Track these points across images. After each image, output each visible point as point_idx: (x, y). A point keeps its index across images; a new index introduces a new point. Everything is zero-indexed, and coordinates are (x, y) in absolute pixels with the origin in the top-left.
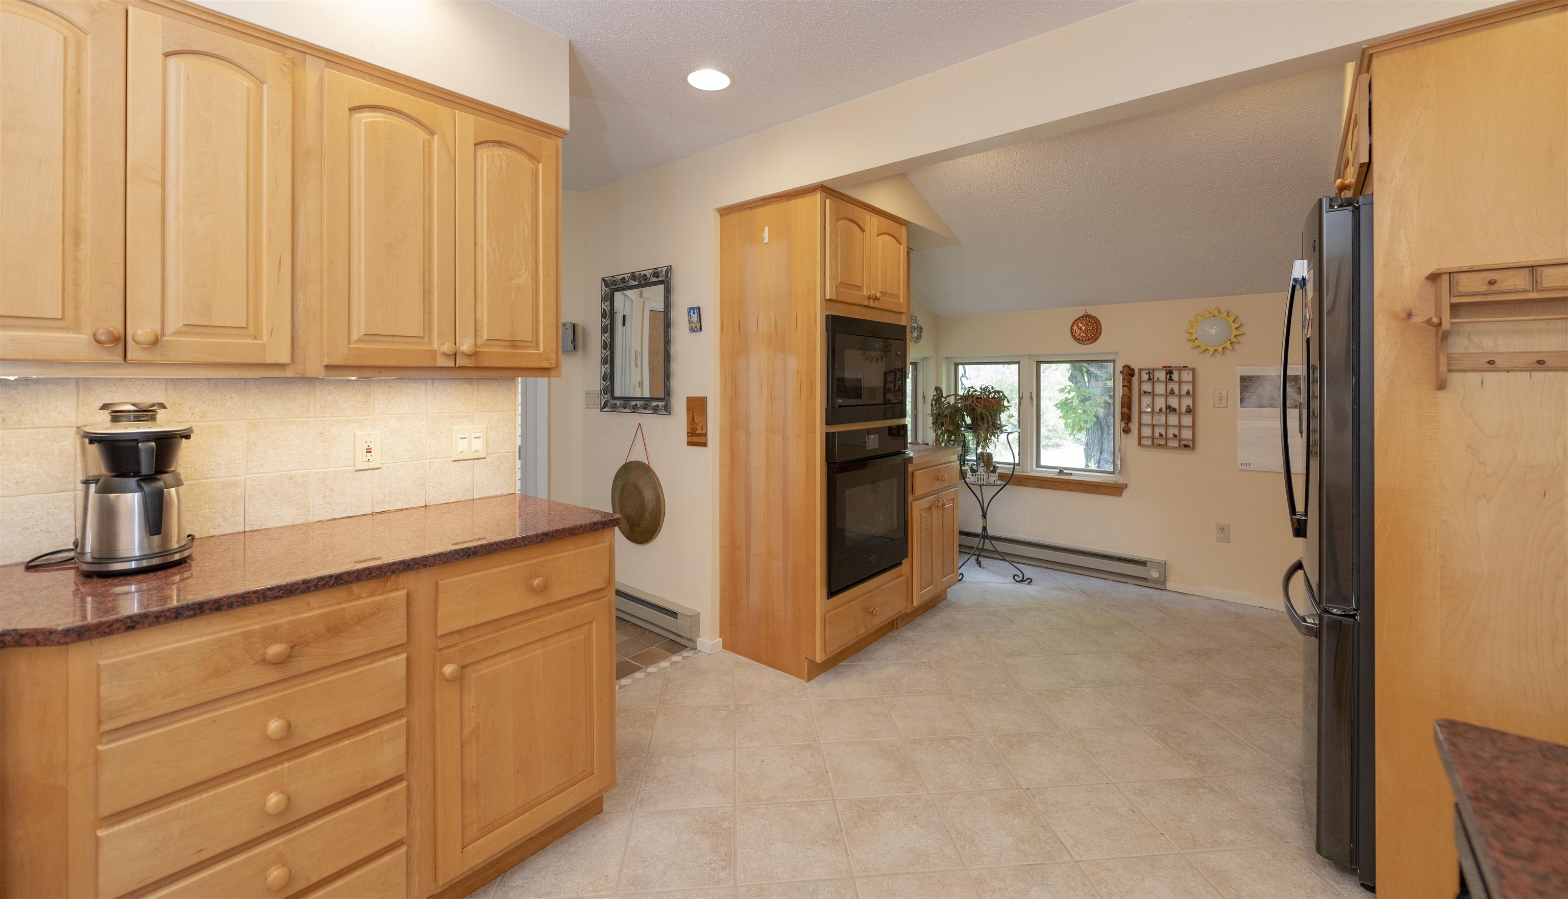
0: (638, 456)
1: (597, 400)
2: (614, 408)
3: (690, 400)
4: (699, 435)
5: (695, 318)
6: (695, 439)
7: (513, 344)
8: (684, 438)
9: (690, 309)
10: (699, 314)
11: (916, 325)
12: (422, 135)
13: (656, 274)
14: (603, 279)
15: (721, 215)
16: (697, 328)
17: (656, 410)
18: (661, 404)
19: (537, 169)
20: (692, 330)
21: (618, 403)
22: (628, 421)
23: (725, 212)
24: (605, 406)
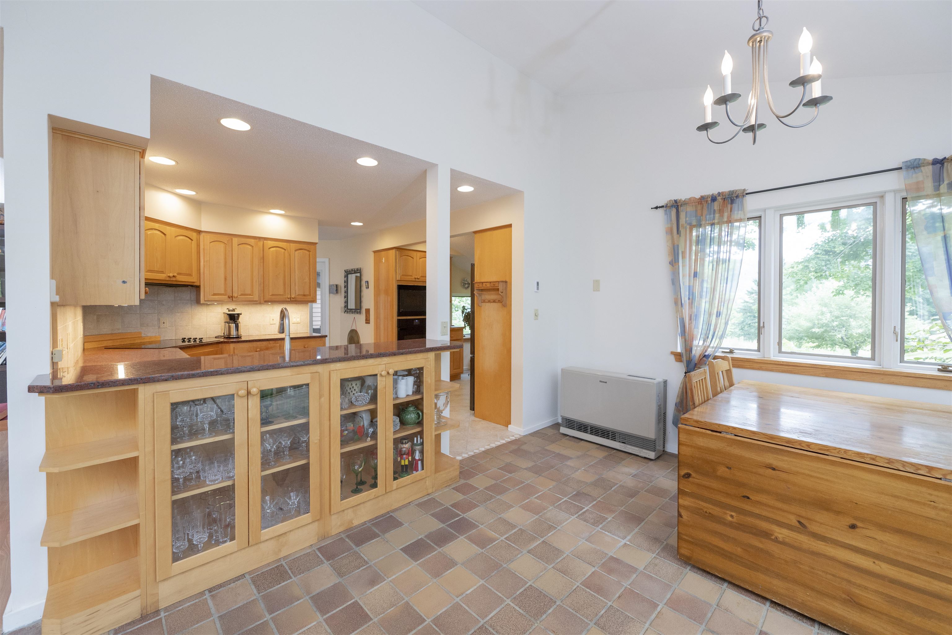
0: (354, 328)
1: (343, 310)
2: (347, 312)
3: (366, 309)
4: (368, 320)
5: (367, 284)
6: (367, 322)
7: (304, 295)
8: (365, 322)
9: (366, 281)
10: (368, 283)
11: (467, 282)
12: (283, 251)
13: (357, 270)
14: (345, 270)
15: (374, 253)
16: (368, 287)
17: (357, 313)
18: (359, 311)
19: (310, 254)
20: (366, 288)
21: (349, 311)
22: (352, 316)
23: (375, 252)
24: (345, 312)
